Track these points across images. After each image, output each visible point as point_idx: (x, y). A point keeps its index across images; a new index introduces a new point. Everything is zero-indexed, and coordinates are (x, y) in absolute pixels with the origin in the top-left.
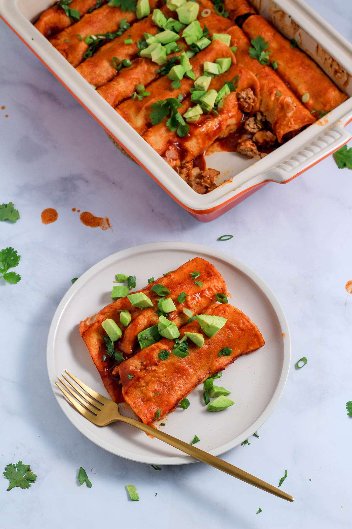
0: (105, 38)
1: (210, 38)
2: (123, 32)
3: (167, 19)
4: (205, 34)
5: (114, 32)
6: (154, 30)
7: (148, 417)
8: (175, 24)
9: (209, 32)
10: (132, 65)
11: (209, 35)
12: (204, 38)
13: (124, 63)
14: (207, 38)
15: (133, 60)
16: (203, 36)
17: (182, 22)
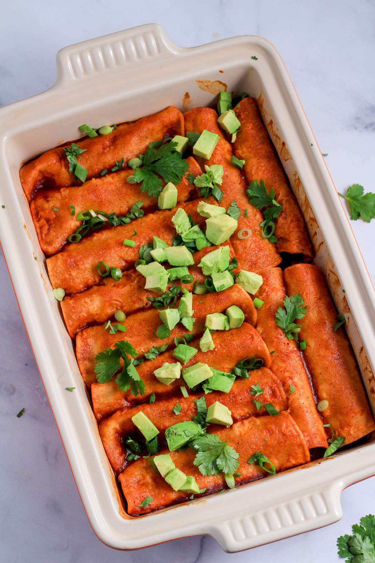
0: (107, 220)
1: (235, 276)
2: (132, 220)
3: (192, 225)
4: (232, 267)
5: (121, 215)
6: (169, 237)
7: (136, 502)
8: (198, 237)
9: (237, 266)
10: (121, 280)
11: (235, 270)
12: (227, 271)
13: (112, 271)
14: (231, 273)
15: (125, 272)
16: (227, 269)
17: (208, 238)
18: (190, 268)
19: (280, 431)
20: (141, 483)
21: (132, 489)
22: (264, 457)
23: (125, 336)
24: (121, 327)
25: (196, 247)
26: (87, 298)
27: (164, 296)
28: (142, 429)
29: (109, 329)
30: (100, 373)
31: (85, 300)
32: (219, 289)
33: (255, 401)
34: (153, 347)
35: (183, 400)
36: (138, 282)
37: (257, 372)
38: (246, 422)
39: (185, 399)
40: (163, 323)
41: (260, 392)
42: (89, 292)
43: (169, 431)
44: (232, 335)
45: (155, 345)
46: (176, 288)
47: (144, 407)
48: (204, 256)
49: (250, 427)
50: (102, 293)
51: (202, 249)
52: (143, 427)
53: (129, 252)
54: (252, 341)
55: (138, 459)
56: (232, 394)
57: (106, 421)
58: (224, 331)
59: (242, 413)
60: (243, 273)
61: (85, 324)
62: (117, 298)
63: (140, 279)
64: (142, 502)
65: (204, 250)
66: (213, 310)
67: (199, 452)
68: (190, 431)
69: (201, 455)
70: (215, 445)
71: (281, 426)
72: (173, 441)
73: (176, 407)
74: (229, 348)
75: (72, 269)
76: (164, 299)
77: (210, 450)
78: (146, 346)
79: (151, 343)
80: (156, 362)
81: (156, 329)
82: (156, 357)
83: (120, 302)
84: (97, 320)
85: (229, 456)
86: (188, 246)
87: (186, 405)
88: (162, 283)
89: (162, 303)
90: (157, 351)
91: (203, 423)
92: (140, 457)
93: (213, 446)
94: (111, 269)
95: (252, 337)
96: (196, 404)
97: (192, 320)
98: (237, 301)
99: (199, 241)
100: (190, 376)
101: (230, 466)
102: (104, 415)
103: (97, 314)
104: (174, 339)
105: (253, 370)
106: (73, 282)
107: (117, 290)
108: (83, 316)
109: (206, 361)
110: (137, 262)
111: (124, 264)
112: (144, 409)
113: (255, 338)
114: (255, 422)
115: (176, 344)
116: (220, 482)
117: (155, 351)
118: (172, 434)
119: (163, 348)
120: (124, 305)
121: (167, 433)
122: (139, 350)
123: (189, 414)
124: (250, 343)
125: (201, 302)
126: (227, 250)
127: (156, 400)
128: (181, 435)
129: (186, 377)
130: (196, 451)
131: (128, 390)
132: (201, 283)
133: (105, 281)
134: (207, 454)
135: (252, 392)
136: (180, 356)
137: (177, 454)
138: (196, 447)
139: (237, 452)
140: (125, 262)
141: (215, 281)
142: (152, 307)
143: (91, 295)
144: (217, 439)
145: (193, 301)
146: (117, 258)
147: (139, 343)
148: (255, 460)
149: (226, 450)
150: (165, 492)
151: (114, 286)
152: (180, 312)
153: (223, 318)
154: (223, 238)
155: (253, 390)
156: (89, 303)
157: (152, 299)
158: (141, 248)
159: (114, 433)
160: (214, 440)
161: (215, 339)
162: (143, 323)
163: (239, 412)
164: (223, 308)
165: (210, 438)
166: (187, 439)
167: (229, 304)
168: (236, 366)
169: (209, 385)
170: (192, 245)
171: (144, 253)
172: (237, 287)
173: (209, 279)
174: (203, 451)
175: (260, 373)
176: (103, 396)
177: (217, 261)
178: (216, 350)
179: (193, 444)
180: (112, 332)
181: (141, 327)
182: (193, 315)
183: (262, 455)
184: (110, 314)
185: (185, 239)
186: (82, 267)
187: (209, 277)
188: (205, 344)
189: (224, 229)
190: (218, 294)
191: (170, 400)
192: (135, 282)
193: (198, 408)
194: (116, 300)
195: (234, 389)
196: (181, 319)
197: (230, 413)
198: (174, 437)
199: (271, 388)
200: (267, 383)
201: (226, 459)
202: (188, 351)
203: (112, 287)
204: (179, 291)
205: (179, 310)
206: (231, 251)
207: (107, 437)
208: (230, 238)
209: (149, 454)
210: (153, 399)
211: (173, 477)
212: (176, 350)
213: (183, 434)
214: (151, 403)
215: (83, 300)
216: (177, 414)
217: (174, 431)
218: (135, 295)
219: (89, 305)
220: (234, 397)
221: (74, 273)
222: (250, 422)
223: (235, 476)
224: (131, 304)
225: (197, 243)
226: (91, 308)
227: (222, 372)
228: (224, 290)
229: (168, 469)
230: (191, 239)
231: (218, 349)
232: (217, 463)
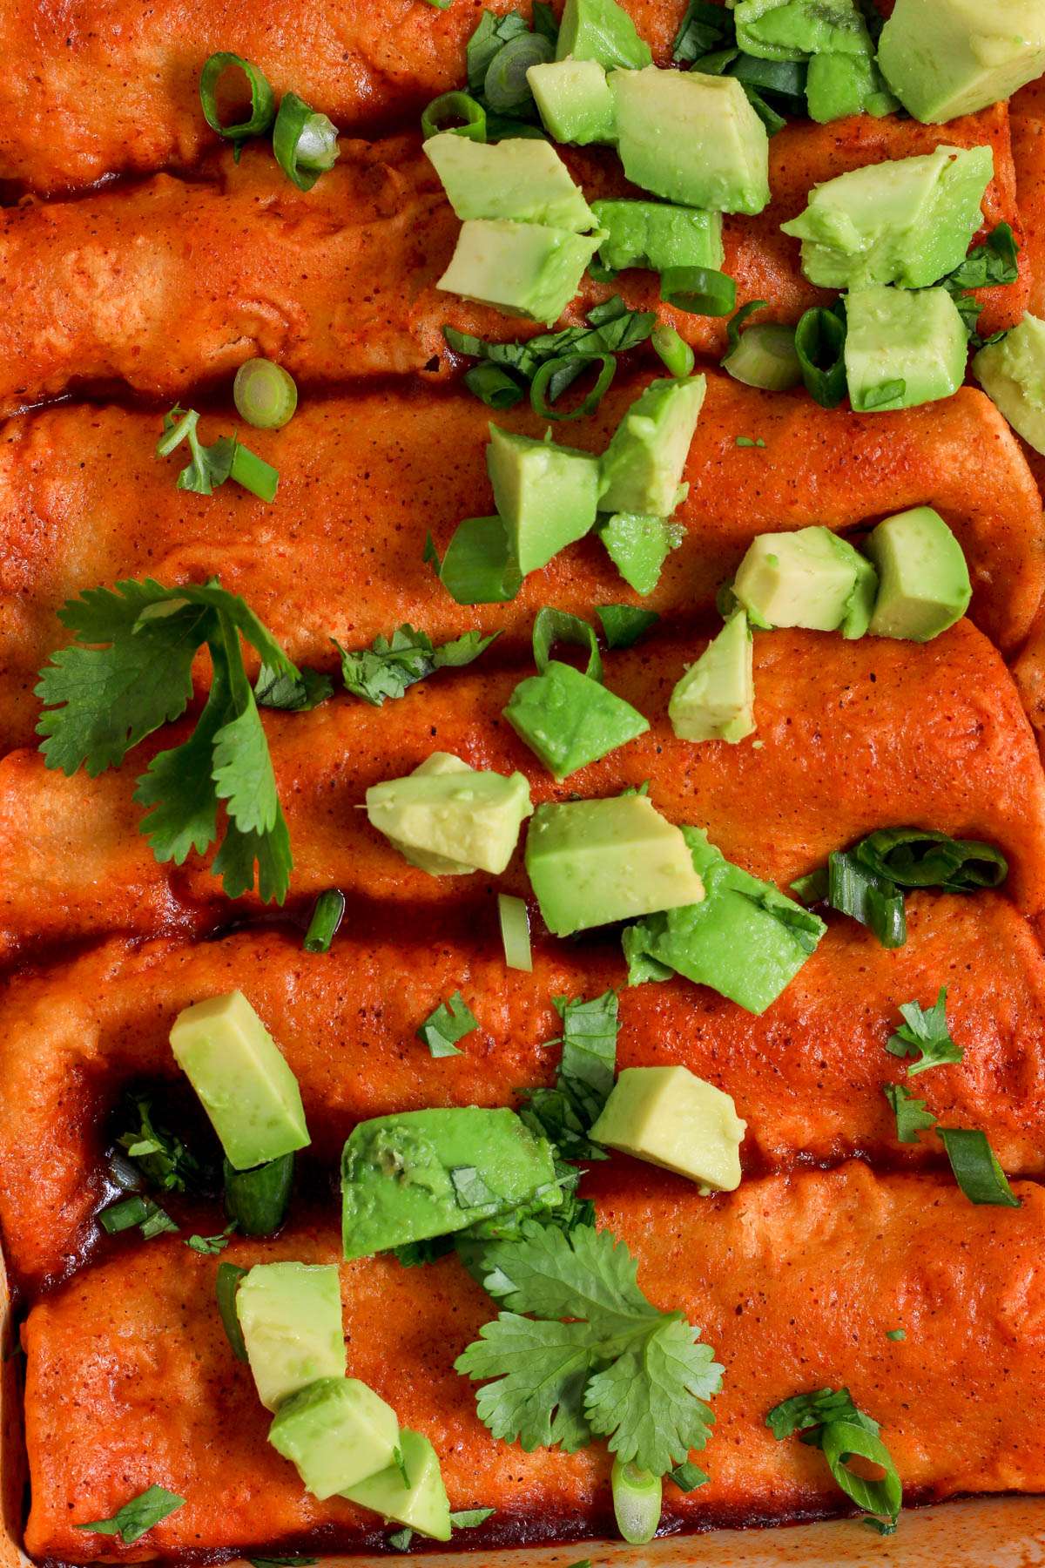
1: (984, 334)
4: (977, 271)
8: (829, 48)
9: (1012, 273)
10: (319, 186)
11: (993, 294)
12: (943, 297)
13: (283, 122)
14: (960, 311)
15: (357, 145)
16: (946, 277)
17: (886, 70)
18: (736, 226)
19: (991, 1312)
20: (138, 1393)
21: (79, 1422)
22: (861, 1414)
23: (263, 522)
24: (249, 468)
25: (803, 100)
26: (100, 251)
27: (541, 345)
28: (216, 1105)
29: (183, 454)
30: (64, 704)
31: (80, 259)
32: (869, 400)
33: (898, 1089)
34: (406, 629)
35: (494, 973)
36: (417, 226)
37: (958, 917)
38: (817, 1191)
39: (509, 972)
40: (493, 511)
41: (939, 1051)
42: (123, 208)
43: (370, 1141)
44: (873, 678)
45: (421, 618)
46: (626, 319)
47: (267, 962)
48: (834, 172)
49: (831, 1226)
50: (194, 241)
51: (835, 122)
52: (226, 1096)
53: (410, 32)
54: (974, 753)
55: (162, 1238)
56: (783, 1018)
57: (35, 985)
58: (831, 639)
59: (808, 1132)
60: (1030, 331)
61: (57, 384)
62: (271, 292)
63: (431, 211)
64: (120, 1508)
65: (842, 132)
66: (800, 509)
67: (502, 1314)
68: (484, 1172)
69: (514, 1332)
70: (603, 1303)
71: (999, 1283)
72: (377, 1209)
73: (442, 1011)
74: (830, 757)
75: (55, 54)
76: (538, 361)
77: (567, 1319)
78: (367, 613)
79: (400, 602)
80: (398, 726)
81: (445, 531)
82: (407, 690)
83: (285, 315)
84: (130, 379)
85: (667, 1375)
86: (761, 79)
87: (504, 1013)
88: (545, 285)
89: (524, 381)
90: (423, 657)
91: (574, 1138)
92: (172, 1228)
93: (591, 1306)
94: (279, 105)
95: (980, 727)
96: (558, 1028)
97: (668, 536)
98: (956, 491)
99: (828, 71)
100: (569, 870)
101: (659, 1430)
102: (34, 938)
103: (136, 350)
104: (533, 614)
105: (935, 892)
106: (45, 128)
107: (281, 242)
108: (50, 347)
109: (684, 791)
110: (442, 99)
111: (363, 86)
112: (261, 970)
113: (1002, 739)
114: (865, 1204)
115: (540, 651)
116: (581, 1488)
117: (407, 657)
118: (378, 1167)
119: (460, 652)
120: (304, 333)
121: (355, 1153)
122: (319, 621)
123: (506, 1070)
124: (960, 763)
125: (745, 441)
126: (977, 172)
127: (343, 934)
128: (429, 1191)
129: (545, 868)
130: (494, 1306)
131: (193, 851)
132: (778, 324)
133: (232, 166)
134: (547, 1335)
135: (891, 1041)
136: (542, 735)
137: (381, 1270)
138: (497, 1283)
139: (717, 1359)
140: (372, 82)
141: (861, 347)
142: (456, 388)
143: (126, 230)
144: (620, 1268)
145: (701, 423)
146: (333, 50)
147: (332, 582)
148: (808, 1422)
149: (658, 1348)
150: (258, 1478)
151: (274, 211)
152: (606, 485)
153: (847, 567)
154: (979, 93)
155: (902, 1031)
156: (104, 279)
157: (471, 346)
158: (487, 23)
159: (62, 1072)
160: (604, 1273)
161: (769, 671)
162: (384, 472)
163: (789, 1122)
164: (866, 511)
165: (587, 1255)
166: (455, 1221)
167: (906, 497)
168: (848, 848)
169: (663, 938)
170: (783, 82)
171: (496, 60)
172: (976, 415)
173: (831, 317)
174: (531, 1315)
175: (970, 928)
176: (49, 846)
177: (897, 228)
178: (757, 744)
179: (485, 1266)
180: (197, 478)
181: (365, 495)
182: (680, 508)
183: (852, 1404)
184: (209, 364)
185: (752, 37)
186: (117, 56)
187: (833, 300)
188: (699, 707)
189: (995, 53)
190: (856, 424)
191: (424, 956)
192: (399, 222)
193: (567, 1050)
194: (259, 300)
195: (801, 995)
196: (603, 517)
197: (739, 1129)
198: (386, 1187)
199: (1008, 1037)
200: (993, 1003)
201: (646, 1384)
202: (594, 720)
203: (260, 215)
204: (633, 339)
205: (601, 472)
206: (996, 179)
207: (15, 1088)
208: (1012, 97)
209: (229, 1230)
210: (328, 923)
211: (315, 1434)
212: (529, 692)
213: (440, 1183)
214: (308, 947)
215: (72, 256)
216: (437, 1053)
217: (391, 1157)
218: (379, 300)
219: (98, 292)
220: (786, 1042)
221: (60, 80)
222: (839, 1194)
223: (672, 1481)
224: (345, 338)
225: (816, 75)
226: (108, 310)
227: (757, 886)
228: (897, 413)
229: (304, 1367)
230: (783, 48)
231: (769, 743)
232: (591, 1396)
